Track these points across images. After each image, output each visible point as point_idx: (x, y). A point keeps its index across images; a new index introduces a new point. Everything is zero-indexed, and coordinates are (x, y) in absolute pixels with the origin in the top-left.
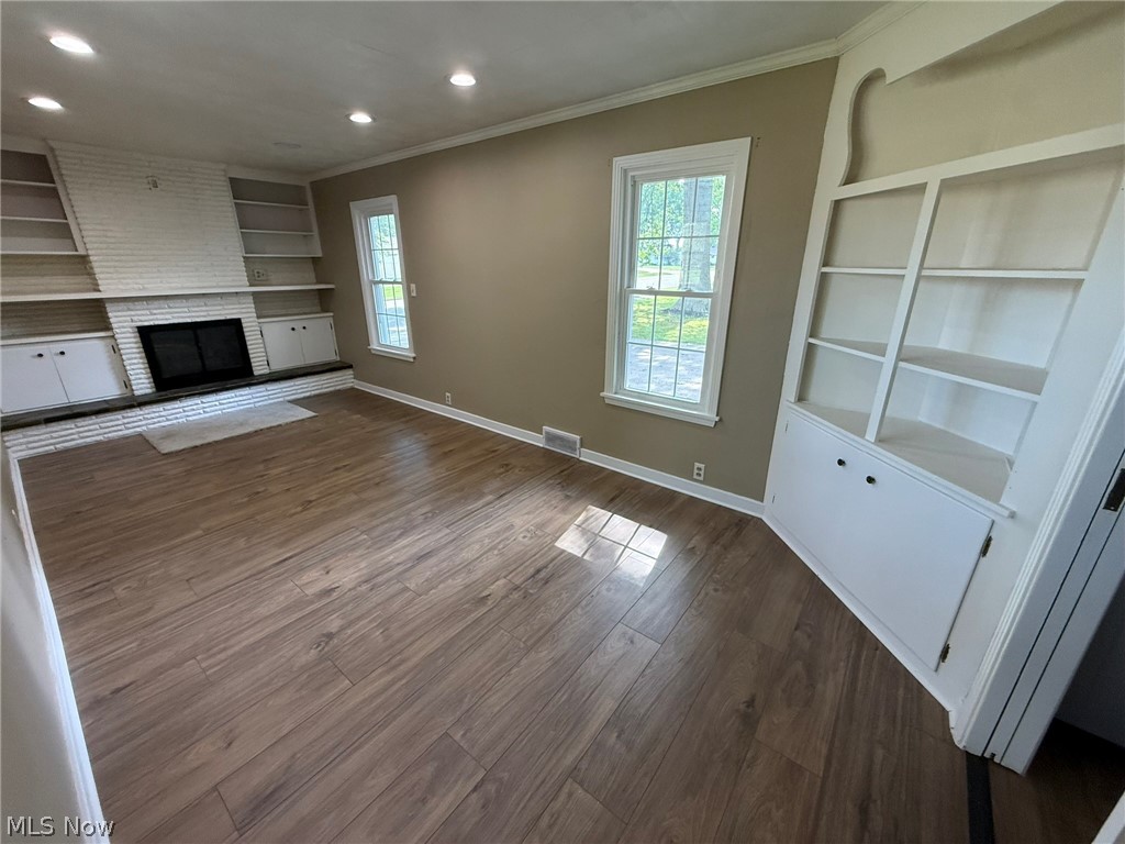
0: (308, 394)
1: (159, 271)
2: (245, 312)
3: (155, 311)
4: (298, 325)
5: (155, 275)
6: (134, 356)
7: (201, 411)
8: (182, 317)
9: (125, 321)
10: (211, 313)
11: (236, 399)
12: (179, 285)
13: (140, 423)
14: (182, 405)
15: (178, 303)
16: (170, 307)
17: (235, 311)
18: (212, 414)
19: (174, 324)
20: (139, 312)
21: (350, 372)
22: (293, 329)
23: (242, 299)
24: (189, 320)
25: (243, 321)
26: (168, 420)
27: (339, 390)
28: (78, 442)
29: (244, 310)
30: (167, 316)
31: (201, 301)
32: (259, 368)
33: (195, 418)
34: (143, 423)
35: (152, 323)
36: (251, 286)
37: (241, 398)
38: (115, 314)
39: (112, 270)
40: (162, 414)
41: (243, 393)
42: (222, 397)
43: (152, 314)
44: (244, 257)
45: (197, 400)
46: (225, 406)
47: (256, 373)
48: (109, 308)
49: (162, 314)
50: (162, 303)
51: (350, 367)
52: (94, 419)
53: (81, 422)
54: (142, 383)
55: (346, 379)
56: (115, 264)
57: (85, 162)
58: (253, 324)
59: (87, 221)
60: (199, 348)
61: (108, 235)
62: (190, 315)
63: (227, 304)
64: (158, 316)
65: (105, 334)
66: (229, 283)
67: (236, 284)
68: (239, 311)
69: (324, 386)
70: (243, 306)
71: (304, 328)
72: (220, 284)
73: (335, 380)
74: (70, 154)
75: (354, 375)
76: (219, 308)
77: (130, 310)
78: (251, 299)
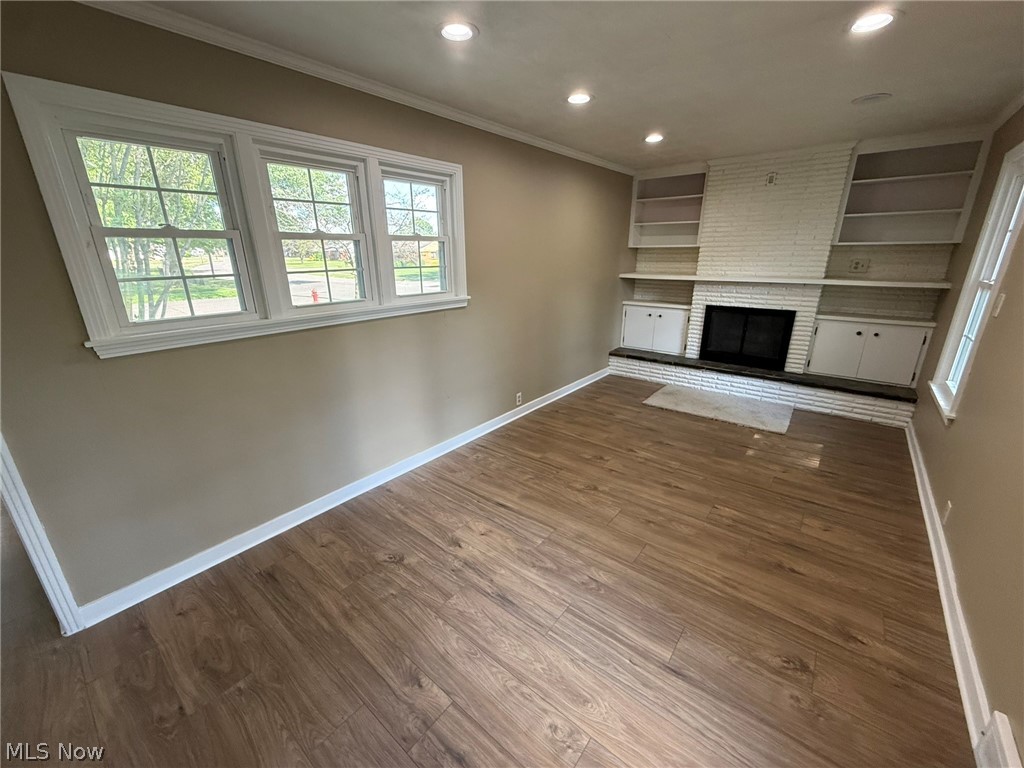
0: (828, 411)
1: (742, 260)
2: (804, 306)
3: (724, 295)
4: (869, 330)
5: (737, 263)
6: (696, 327)
7: (714, 386)
8: (743, 302)
10: (769, 302)
11: (747, 387)
12: (754, 274)
14: (702, 375)
15: (743, 289)
16: (737, 292)
17: (793, 303)
18: (721, 391)
19: (734, 308)
20: (713, 294)
21: (910, 407)
22: (859, 333)
23: (808, 291)
24: (747, 306)
25: (797, 314)
26: (689, 383)
27: (876, 423)
29: (804, 304)
30: (731, 300)
31: (765, 290)
32: (794, 364)
33: (708, 389)
35: (718, 304)
36: (826, 278)
37: (751, 387)
38: (698, 293)
39: (709, 259)
41: (755, 383)
42: (735, 380)
43: (722, 296)
44: (832, 246)
45: (714, 375)
46: (734, 389)
47: (787, 369)
48: (696, 287)
49: (729, 297)
50: (733, 288)
51: (914, 401)
52: (649, 364)
53: (643, 363)
54: (693, 352)
55: (895, 414)
56: (713, 254)
57: (726, 172)
58: (809, 319)
59: (709, 220)
60: (744, 332)
61: (718, 230)
62: (750, 301)
63: (789, 295)
64: (725, 299)
65: (685, 307)
66: (801, 274)
67: (809, 275)
68: (798, 303)
69: (855, 410)
70: (806, 299)
71: (876, 335)
72: (792, 274)
73: (877, 408)
74: (718, 168)
75: (913, 413)
76: (780, 297)
77: (708, 291)
78: (818, 292)
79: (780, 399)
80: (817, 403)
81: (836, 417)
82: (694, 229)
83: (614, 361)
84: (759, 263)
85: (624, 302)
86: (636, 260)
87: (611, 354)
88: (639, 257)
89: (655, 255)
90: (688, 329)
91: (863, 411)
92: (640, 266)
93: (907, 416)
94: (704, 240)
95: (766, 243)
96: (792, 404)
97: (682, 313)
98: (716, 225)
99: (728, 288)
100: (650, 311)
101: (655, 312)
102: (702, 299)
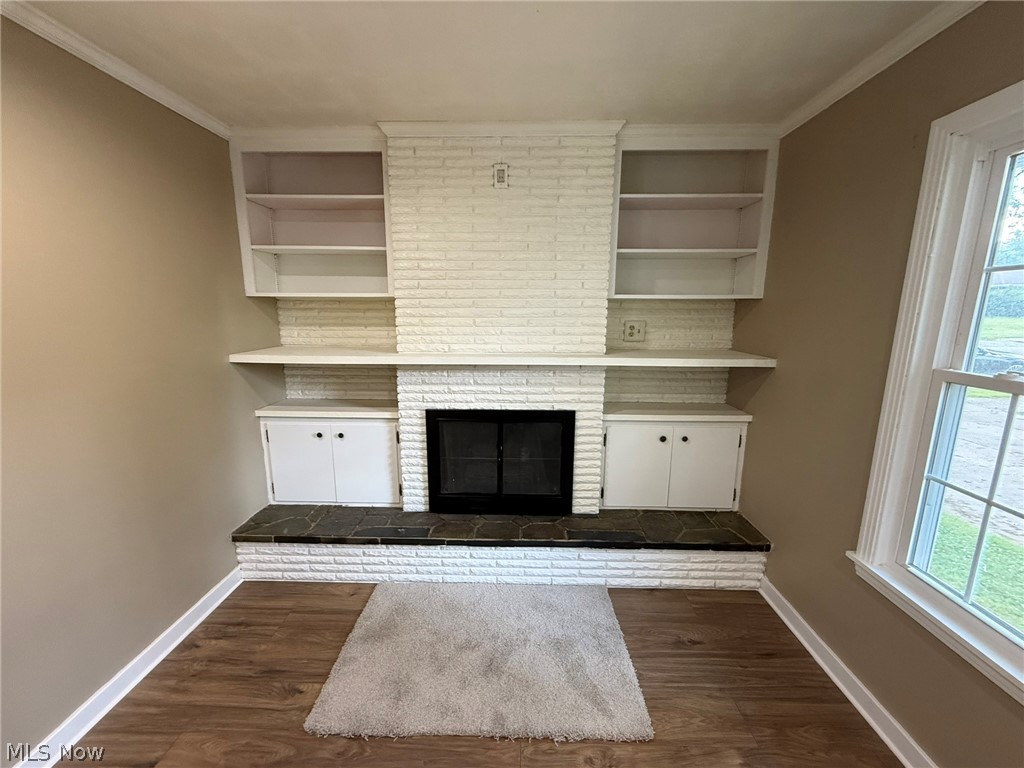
1: (475, 323)
2: (584, 401)
3: (454, 388)
4: (674, 433)
5: (468, 330)
6: (414, 453)
7: (467, 570)
8: (489, 401)
9: (415, 400)
10: (530, 397)
13: (381, 568)
16: (476, 383)
17: (570, 397)
18: (482, 578)
19: (476, 411)
20: (434, 388)
22: (663, 439)
23: (587, 378)
24: (497, 406)
25: (578, 416)
26: (419, 573)
28: (306, 575)
29: (585, 397)
30: (467, 397)
31: (521, 377)
32: (585, 501)
34: (387, 568)
35: (447, 407)
36: (608, 354)
38: (405, 388)
39: (416, 320)
40: (412, 561)
43: (451, 391)
44: (610, 300)
45: (464, 551)
46: (504, 570)
47: (577, 509)
48: (402, 377)
49: (463, 392)
50: (468, 376)
51: (764, 548)
53: (315, 548)
54: (416, 499)
55: (744, 570)
56: (421, 311)
57: (419, 153)
58: (594, 423)
59: (403, 245)
60: (500, 454)
61: (423, 265)
62: (500, 397)
63: (561, 384)
64: (458, 397)
65: (387, 415)
66: (574, 348)
67: (585, 349)
68: (576, 397)
69: (692, 574)
70: (585, 390)
71: (685, 439)
72: (559, 348)
73: (720, 566)
74: (404, 143)
75: (765, 565)
76: (546, 390)
77: (424, 383)
78: (601, 378)
79: (581, 575)
80: (638, 573)
81: (668, 590)
82: (378, 263)
83: (248, 552)
84: (505, 330)
85: (258, 413)
86: (278, 323)
87: (235, 539)
88: (283, 316)
89: (315, 313)
90: (399, 458)
91: (703, 574)
92: (290, 334)
93: (758, 570)
94: (398, 283)
95: (509, 293)
96: (601, 581)
97: (383, 427)
98: (417, 255)
99: (459, 376)
100: (319, 426)
101: (330, 429)
102: (417, 399)
